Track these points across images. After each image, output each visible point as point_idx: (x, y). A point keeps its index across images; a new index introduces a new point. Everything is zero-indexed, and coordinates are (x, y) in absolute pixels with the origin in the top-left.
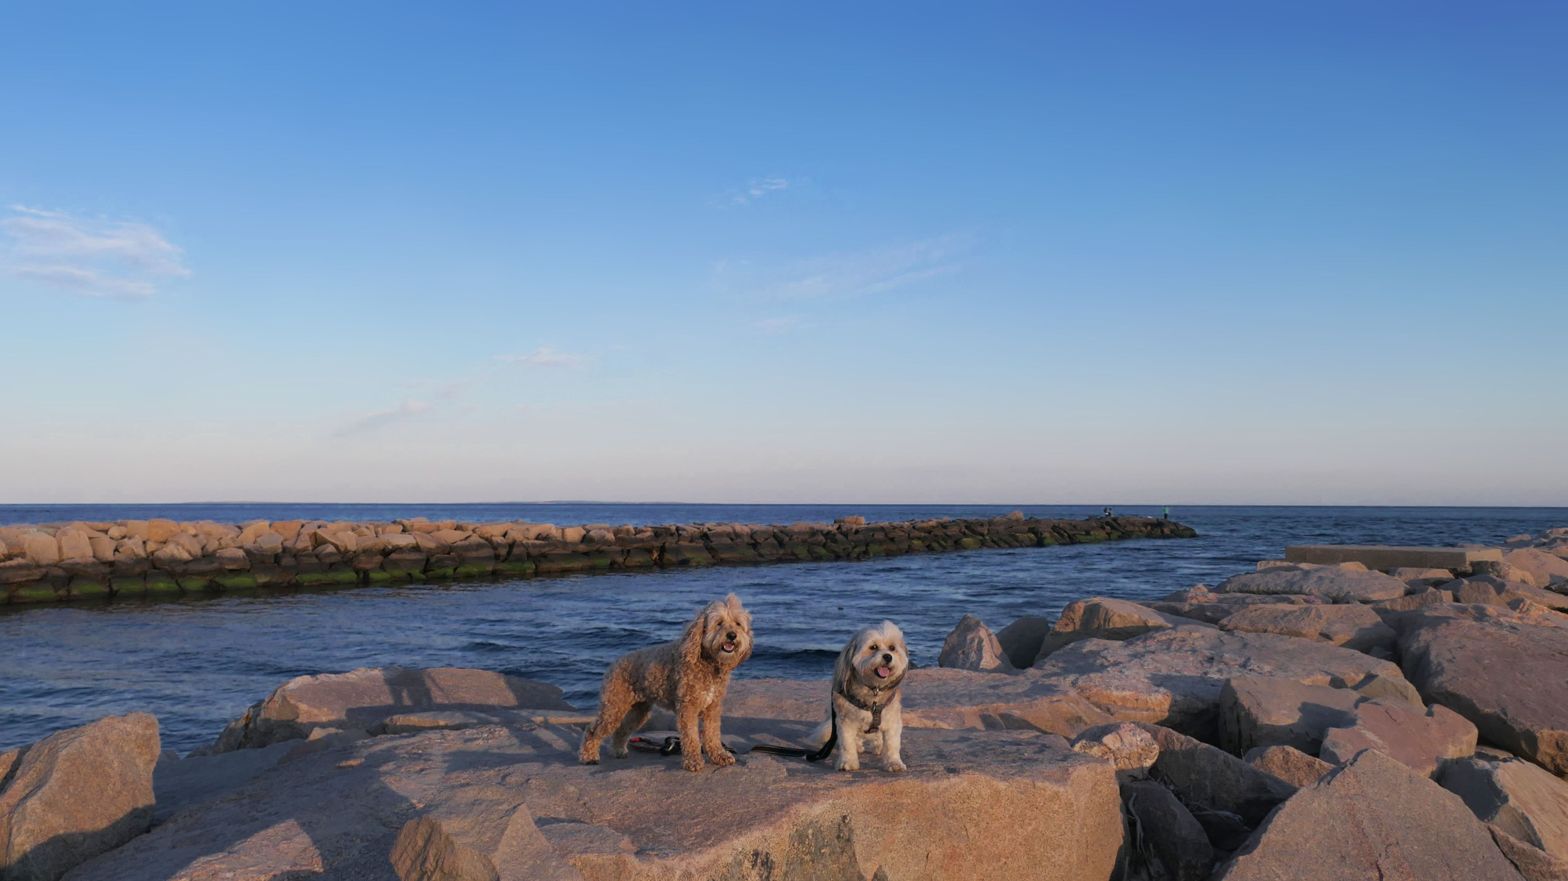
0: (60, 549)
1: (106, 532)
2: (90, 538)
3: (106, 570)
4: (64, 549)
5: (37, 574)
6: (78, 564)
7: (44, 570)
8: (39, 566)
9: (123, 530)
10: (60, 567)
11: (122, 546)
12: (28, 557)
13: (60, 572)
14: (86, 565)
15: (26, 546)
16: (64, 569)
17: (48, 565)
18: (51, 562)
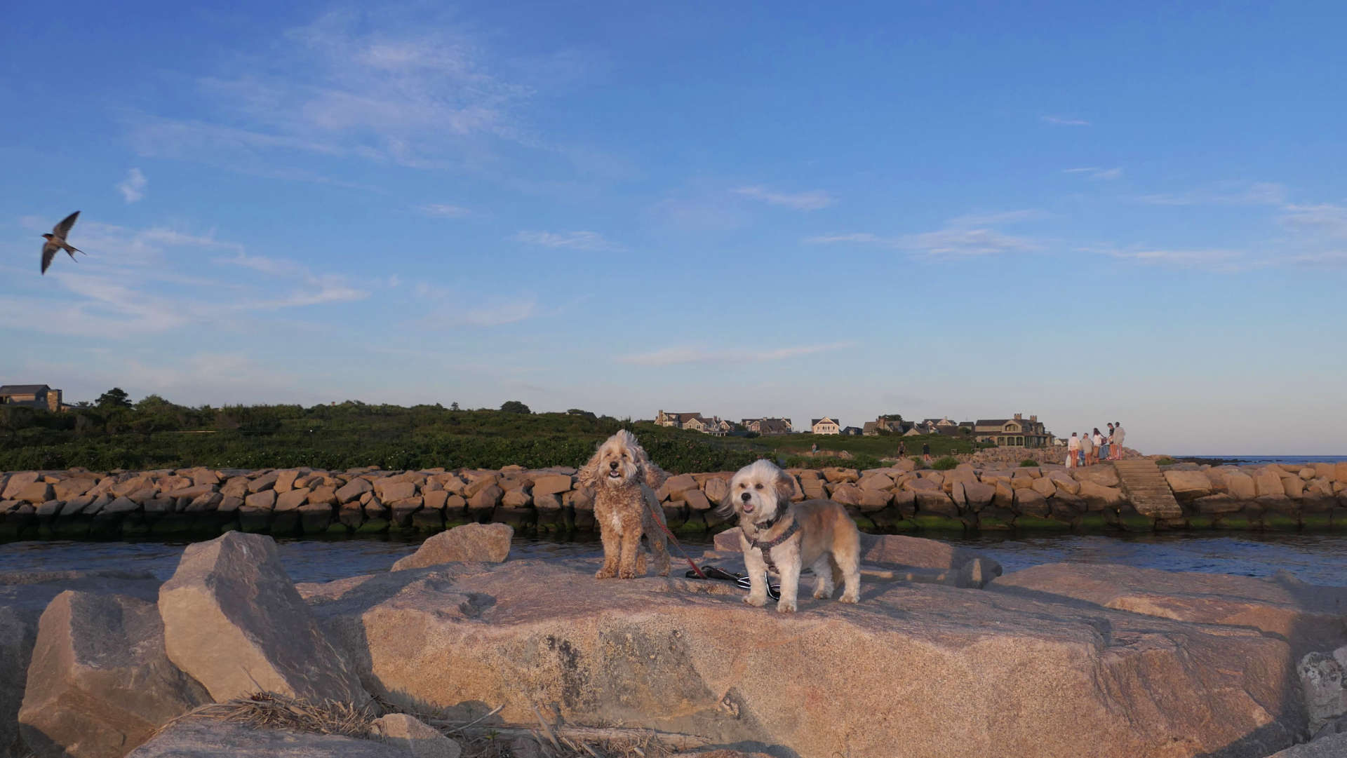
0: (1256, 487)
1: (1297, 472)
2: (1282, 478)
3: (1294, 505)
4: (1260, 487)
5: (1236, 507)
6: (1272, 499)
7: (1242, 504)
8: (1238, 500)
9: (1312, 472)
10: (1256, 502)
11: (1310, 485)
12: (1230, 493)
13: (1256, 506)
14: (1278, 501)
15: (1228, 483)
16: (1260, 504)
17: (1248, 500)
18: (1249, 497)
